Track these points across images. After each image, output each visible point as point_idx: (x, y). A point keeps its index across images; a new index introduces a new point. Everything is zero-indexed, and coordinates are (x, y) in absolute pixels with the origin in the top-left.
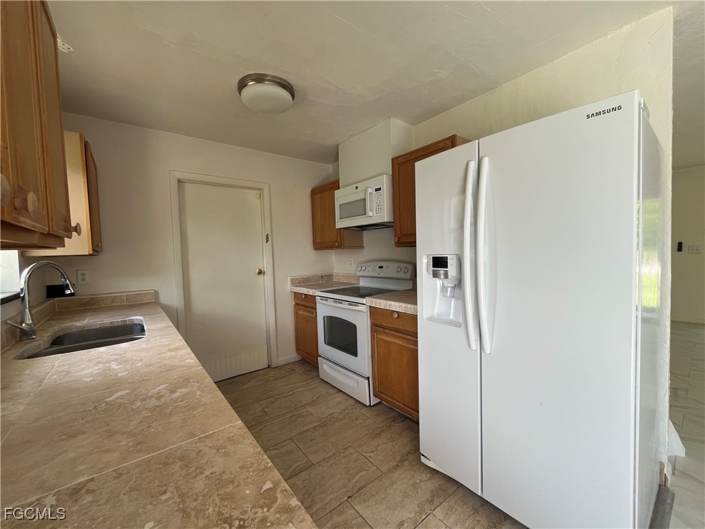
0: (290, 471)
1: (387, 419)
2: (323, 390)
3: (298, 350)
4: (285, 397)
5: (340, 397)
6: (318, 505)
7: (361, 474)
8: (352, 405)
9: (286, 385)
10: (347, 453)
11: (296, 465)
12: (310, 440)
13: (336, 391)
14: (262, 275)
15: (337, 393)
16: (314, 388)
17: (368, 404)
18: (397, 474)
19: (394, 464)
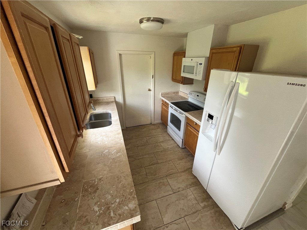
0: (151, 163)
1: (186, 154)
2: (167, 138)
3: (162, 120)
4: (154, 137)
5: (172, 142)
6: (157, 175)
7: (172, 170)
8: (176, 146)
9: (156, 133)
10: (169, 162)
11: (153, 162)
12: (159, 155)
13: (172, 139)
14: (150, 91)
15: (172, 140)
16: (165, 136)
17: (181, 147)
18: (183, 174)
19: (183, 170)
